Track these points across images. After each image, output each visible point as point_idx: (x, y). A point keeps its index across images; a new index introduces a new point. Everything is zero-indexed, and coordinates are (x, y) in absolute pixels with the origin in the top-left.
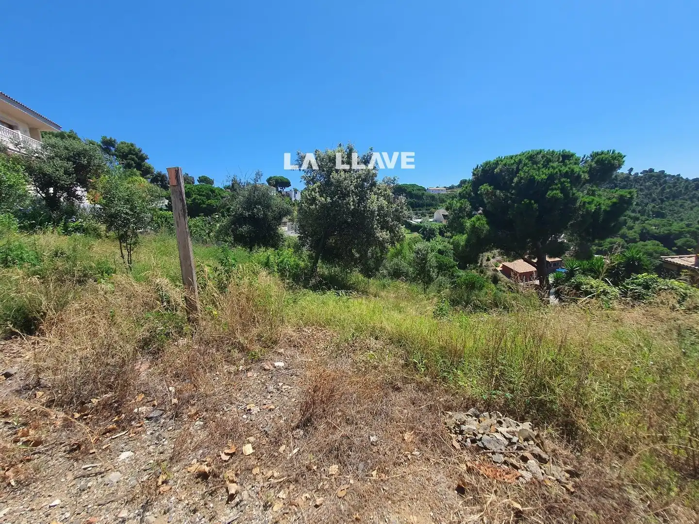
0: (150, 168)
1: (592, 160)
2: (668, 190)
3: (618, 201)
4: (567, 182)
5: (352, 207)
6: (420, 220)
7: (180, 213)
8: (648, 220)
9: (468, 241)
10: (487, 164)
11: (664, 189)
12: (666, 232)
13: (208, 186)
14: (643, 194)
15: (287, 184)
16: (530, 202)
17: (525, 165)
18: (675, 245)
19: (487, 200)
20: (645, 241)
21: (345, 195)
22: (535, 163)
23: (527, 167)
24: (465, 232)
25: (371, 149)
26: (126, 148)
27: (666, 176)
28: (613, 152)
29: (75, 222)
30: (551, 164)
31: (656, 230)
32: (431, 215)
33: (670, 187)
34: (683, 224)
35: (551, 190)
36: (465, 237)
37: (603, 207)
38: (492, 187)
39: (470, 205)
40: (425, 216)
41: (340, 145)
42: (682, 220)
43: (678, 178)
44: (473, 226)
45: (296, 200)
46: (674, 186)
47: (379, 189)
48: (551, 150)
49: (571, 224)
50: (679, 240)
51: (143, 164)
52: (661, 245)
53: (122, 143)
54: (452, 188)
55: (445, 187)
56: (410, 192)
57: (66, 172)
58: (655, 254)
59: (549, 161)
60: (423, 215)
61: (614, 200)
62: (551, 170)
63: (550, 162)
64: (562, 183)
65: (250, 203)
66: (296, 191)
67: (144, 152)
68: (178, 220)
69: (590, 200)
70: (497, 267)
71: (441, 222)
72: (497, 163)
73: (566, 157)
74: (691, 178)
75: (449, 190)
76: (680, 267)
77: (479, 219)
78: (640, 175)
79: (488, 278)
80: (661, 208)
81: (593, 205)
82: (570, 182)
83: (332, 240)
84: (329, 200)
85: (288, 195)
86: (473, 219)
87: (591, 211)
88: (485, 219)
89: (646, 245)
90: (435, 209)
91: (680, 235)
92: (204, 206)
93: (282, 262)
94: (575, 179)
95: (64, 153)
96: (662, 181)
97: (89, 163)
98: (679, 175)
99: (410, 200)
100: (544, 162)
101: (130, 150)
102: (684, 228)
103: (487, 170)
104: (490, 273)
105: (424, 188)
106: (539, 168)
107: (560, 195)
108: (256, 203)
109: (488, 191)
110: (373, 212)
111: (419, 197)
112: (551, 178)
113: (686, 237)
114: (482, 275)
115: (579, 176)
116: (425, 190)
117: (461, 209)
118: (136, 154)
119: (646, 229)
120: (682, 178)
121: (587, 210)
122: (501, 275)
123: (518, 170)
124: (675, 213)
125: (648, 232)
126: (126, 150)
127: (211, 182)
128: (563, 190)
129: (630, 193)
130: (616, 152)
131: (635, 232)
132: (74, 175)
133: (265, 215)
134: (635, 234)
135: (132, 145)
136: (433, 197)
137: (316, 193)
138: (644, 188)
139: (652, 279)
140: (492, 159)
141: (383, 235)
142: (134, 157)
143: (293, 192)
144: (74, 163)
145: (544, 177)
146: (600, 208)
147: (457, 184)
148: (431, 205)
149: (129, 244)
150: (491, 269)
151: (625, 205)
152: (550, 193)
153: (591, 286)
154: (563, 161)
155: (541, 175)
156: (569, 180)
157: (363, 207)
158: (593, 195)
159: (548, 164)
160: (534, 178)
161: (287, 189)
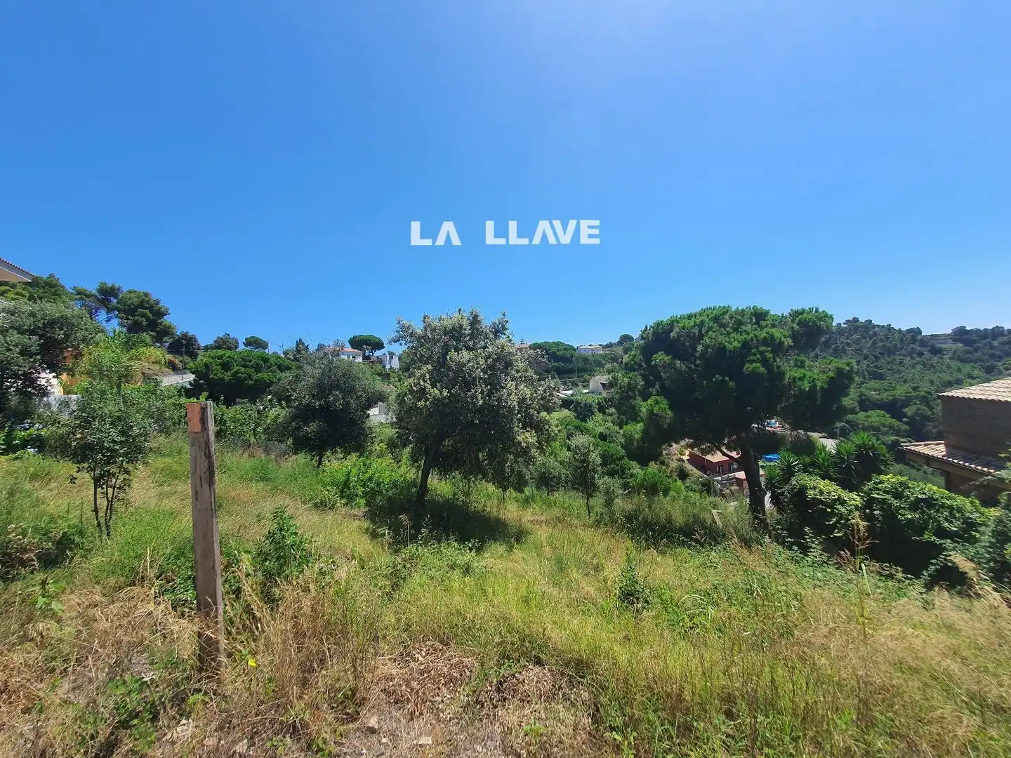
0: (169, 327)
1: (793, 321)
2: (881, 344)
3: (835, 376)
4: (767, 351)
5: (481, 402)
6: (570, 392)
7: (204, 476)
8: (864, 383)
9: (645, 432)
10: (658, 324)
11: (874, 343)
12: (890, 398)
13: (258, 351)
14: (851, 350)
15: (378, 345)
16: (723, 379)
17: (710, 329)
18: (904, 415)
19: (665, 373)
20: (867, 412)
21: (468, 385)
22: (723, 326)
23: (714, 332)
24: (639, 418)
25: (504, 315)
26: (136, 299)
27: (874, 326)
28: (817, 311)
29: (28, 429)
30: (743, 327)
31: (877, 397)
32: (586, 384)
33: (882, 341)
34: (907, 387)
35: (749, 361)
36: (640, 426)
37: (819, 384)
38: (670, 357)
39: (643, 380)
40: (577, 386)
41: (460, 310)
42: (905, 382)
43: (889, 328)
44: (651, 412)
45: (391, 368)
46: (887, 339)
47: (518, 371)
48: (740, 308)
49: (782, 408)
50: (908, 409)
51: (159, 321)
52: (887, 416)
53: (130, 292)
54: (610, 346)
55: (600, 345)
56: (554, 353)
57: (24, 352)
58: (882, 428)
59: (739, 324)
60: (575, 384)
61: (831, 374)
62: (745, 336)
63: (742, 324)
64: (762, 353)
65: (323, 388)
66: (392, 355)
67: (164, 304)
68: (199, 489)
69: (802, 375)
70: (681, 455)
71: (600, 394)
72: (672, 323)
73: (760, 316)
74: (904, 329)
75: (608, 349)
76: (929, 460)
77: (657, 402)
78: (843, 325)
79: (672, 471)
80: (876, 366)
81: (806, 382)
82: (771, 352)
83: (449, 441)
84: (445, 393)
85: (380, 361)
86: (649, 401)
87: (804, 390)
88: (665, 402)
89: (868, 417)
90: (590, 375)
91: (907, 402)
92: (251, 382)
93: (370, 479)
94: (778, 348)
95: (28, 322)
96: (871, 333)
97: (67, 336)
98: (890, 325)
99: (555, 364)
100: (733, 324)
101: (143, 301)
102: (910, 393)
103: (659, 333)
104: (674, 464)
105: (572, 346)
106: (728, 333)
107: (762, 370)
108: (332, 387)
109: (665, 362)
110: (511, 409)
111: (567, 360)
112: (746, 345)
113: (915, 404)
114: (664, 467)
115: (781, 343)
116: (575, 350)
117: (631, 387)
118: (151, 308)
119: (865, 395)
120: (893, 328)
121: (800, 390)
122: (688, 467)
123: (701, 336)
124: (894, 373)
125: (868, 399)
126: (136, 301)
127: (264, 345)
128: (765, 362)
129: (848, 364)
130: (820, 310)
131: (852, 399)
132: (39, 357)
133: (347, 404)
134: (851, 402)
135: (146, 295)
136: (586, 360)
137: (425, 381)
138: (852, 342)
139: (901, 484)
140: (665, 317)
141: (527, 437)
142: (147, 312)
143: (388, 356)
144: (41, 337)
145: (736, 344)
146: (815, 385)
147: (616, 340)
148: (584, 370)
149: (110, 487)
150: (675, 458)
151: (846, 381)
152: (748, 367)
153: (821, 490)
154: (757, 323)
155: (733, 342)
156: (769, 349)
157: (496, 400)
158: (803, 366)
159: (739, 327)
160: (725, 346)
161: (378, 353)
